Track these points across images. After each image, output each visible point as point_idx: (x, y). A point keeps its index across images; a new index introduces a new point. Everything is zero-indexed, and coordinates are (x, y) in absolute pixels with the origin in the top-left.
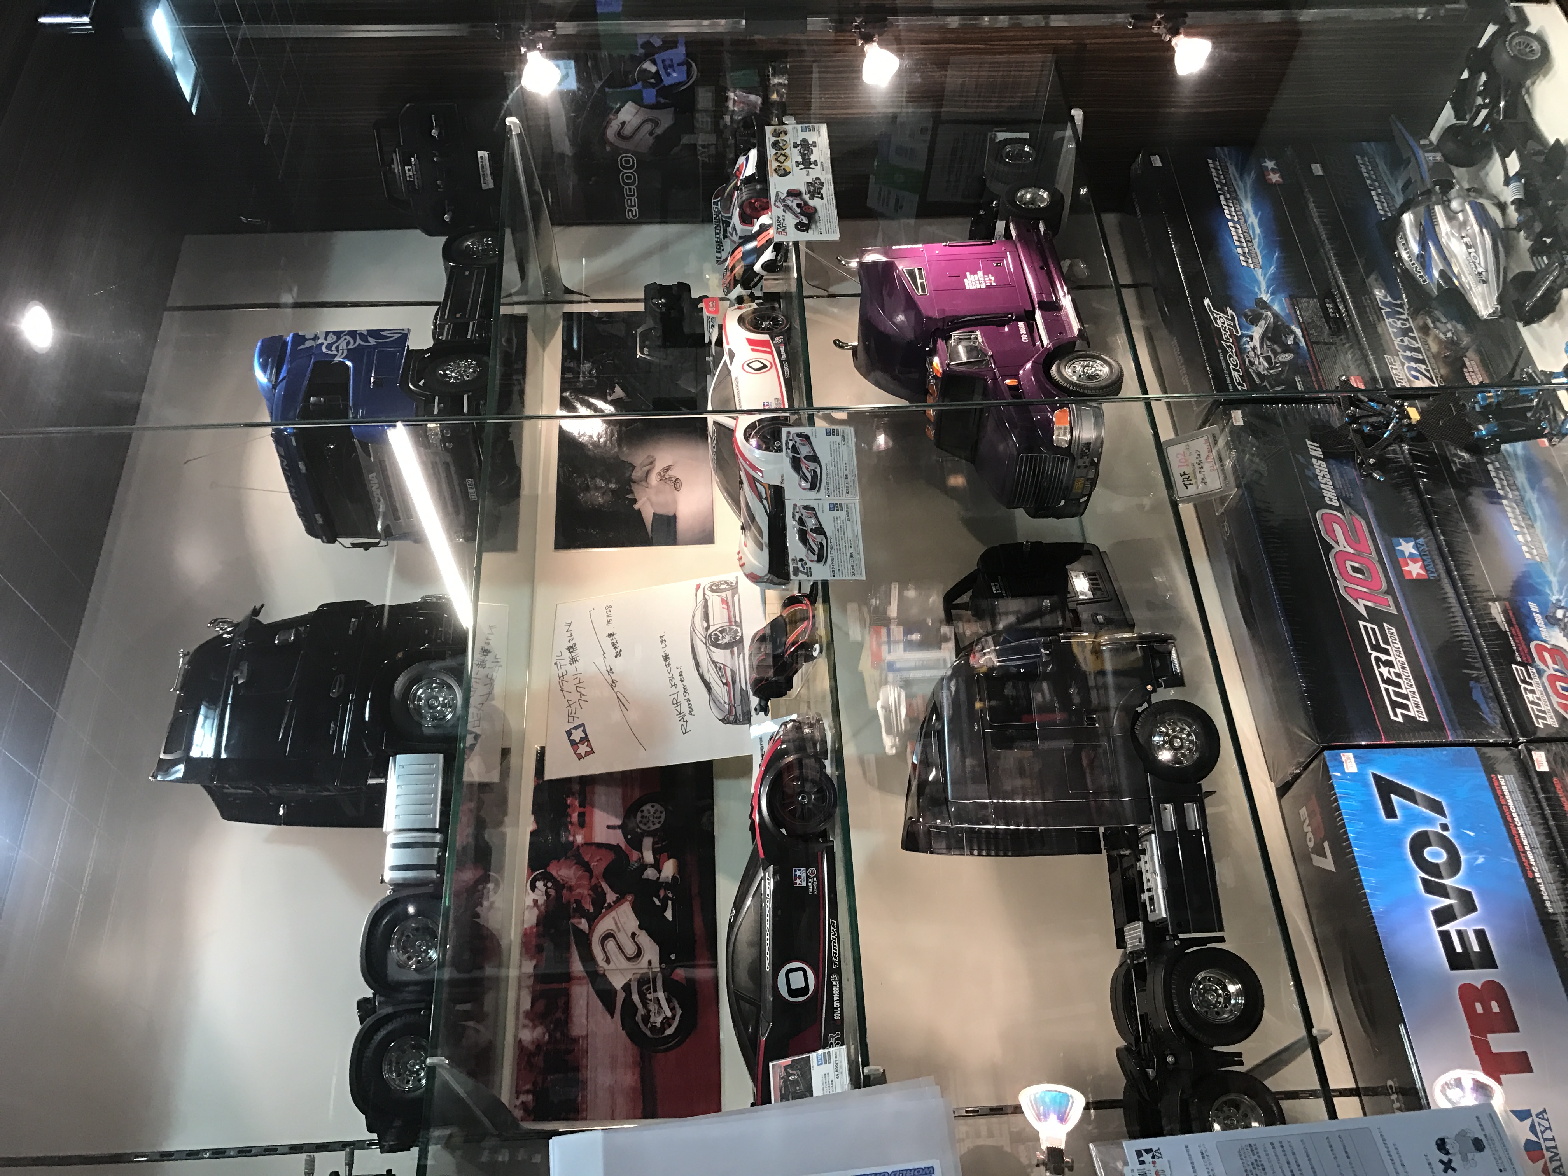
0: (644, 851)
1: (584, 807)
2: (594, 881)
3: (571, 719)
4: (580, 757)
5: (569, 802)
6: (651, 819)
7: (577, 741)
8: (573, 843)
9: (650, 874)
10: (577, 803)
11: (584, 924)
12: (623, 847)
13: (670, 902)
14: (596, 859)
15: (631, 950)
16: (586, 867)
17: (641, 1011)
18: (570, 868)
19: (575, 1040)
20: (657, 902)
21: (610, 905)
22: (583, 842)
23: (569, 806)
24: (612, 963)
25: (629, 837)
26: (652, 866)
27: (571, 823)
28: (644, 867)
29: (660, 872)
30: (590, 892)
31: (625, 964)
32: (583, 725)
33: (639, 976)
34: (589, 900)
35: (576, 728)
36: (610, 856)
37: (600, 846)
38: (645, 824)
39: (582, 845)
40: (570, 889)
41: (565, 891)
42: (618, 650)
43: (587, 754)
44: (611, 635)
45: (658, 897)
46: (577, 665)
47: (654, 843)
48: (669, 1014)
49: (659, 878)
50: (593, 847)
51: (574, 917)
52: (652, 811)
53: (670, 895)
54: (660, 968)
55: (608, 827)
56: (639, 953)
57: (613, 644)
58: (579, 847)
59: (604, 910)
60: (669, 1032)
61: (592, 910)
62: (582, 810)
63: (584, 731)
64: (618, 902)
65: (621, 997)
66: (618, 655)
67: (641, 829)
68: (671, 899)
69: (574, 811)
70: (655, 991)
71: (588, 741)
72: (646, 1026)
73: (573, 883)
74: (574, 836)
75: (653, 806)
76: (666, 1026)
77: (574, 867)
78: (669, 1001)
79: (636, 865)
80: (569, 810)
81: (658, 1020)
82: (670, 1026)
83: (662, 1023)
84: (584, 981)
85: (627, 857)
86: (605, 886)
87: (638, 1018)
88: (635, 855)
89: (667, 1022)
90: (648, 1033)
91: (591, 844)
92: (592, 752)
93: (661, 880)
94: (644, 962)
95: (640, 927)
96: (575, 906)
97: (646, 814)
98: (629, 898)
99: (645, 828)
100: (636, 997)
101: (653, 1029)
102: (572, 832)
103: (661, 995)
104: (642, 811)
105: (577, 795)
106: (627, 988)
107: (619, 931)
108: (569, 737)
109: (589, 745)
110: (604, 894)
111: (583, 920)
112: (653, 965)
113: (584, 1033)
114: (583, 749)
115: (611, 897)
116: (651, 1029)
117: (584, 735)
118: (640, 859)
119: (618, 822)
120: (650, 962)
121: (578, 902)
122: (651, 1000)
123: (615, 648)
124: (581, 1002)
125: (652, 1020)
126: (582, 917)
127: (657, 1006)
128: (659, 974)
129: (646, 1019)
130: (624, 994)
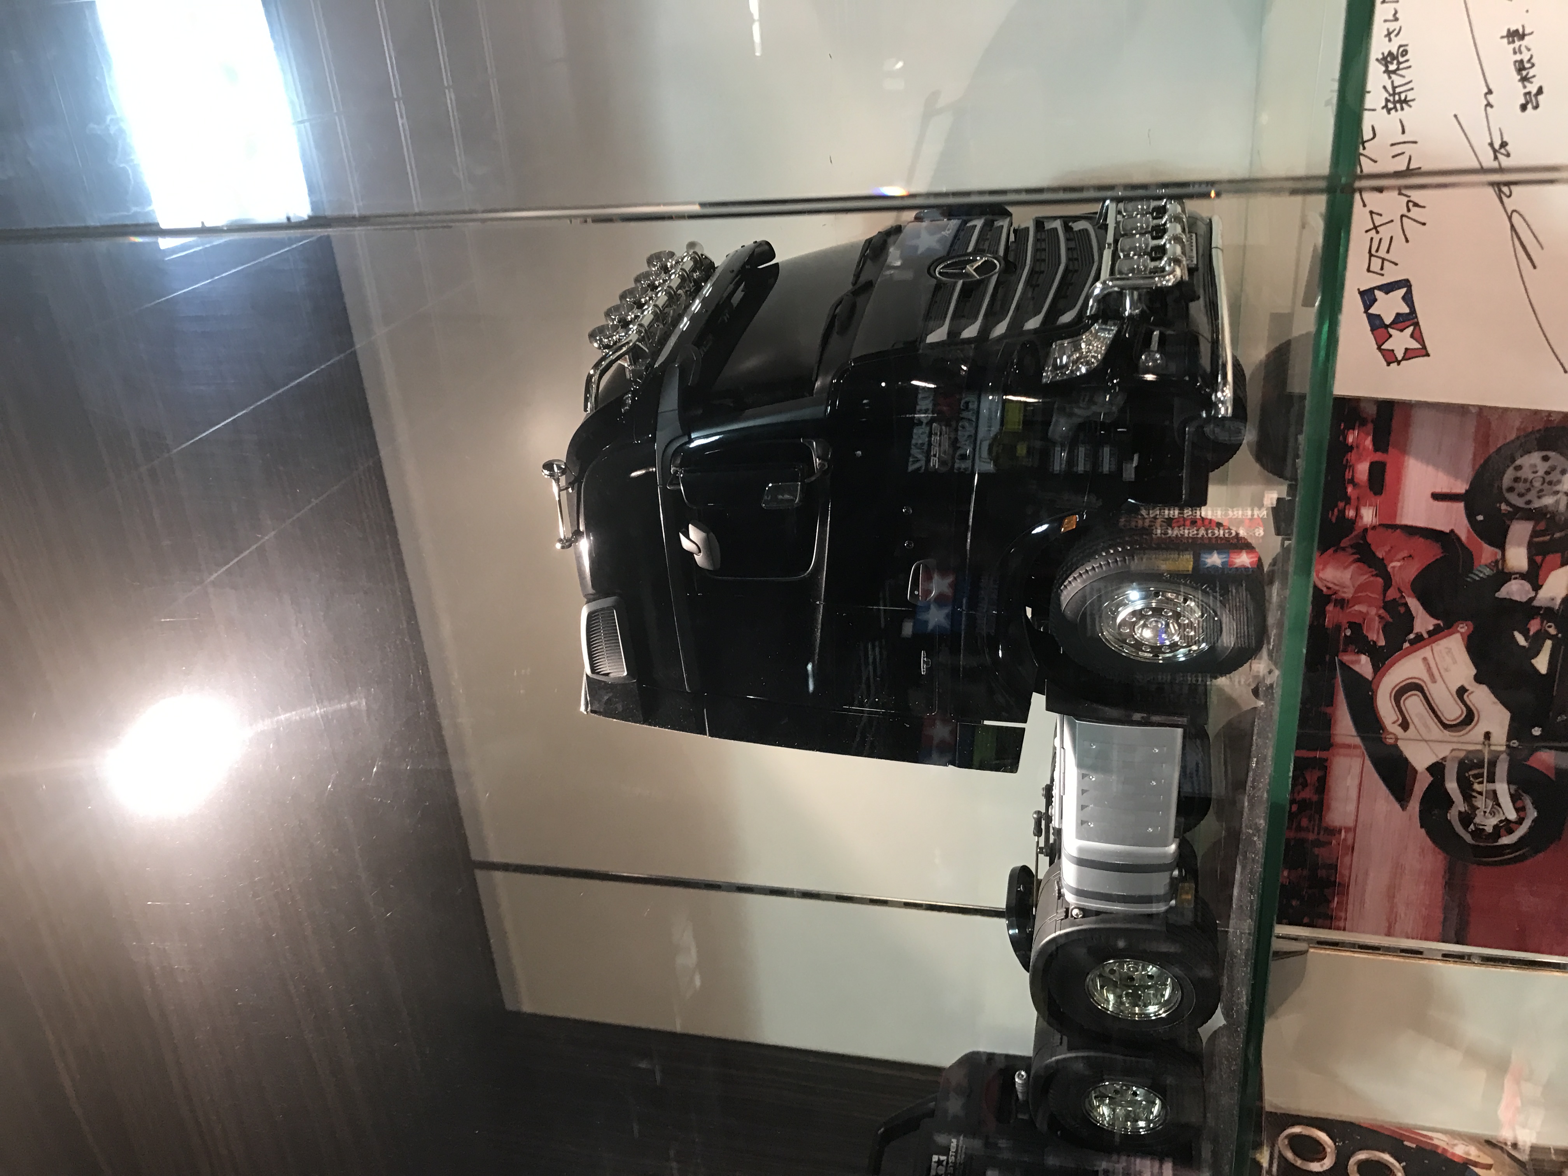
0: (1507, 546)
1: (1385, 451)
2: (1392, 594)
3: (1376, 264)
4: (1390, 358)
5: (1350, 439)
6: (1537, 484)
7: (1388, 321)
8: (1353, 522)
9: (1517, 590)
10: (1368, 442)
11: (1364, 665)
12: (1463, 537)
13: (1548, 644)
14: (1400, 556)
15: (1453, 711)
16: (1379, 567)
17: (1460, 805)
18: (1346, 568)
19: (1334, 832)
20: (1521, 640)
21: (1419, 638)
22: (1376, 522)
23: (1351, 448)
24: (1411, 727)
25: (1480, 518)
26: (1523, 576)
27: (1352, 481)
28: (1503, 576)
29: (1537, 587)
30: (1382, 611)
31: (1437, 731)
32: (1406, 284)
33: (1462, 754)
34: (1377, 624)
35: (1388, 288)
36: (1432, 552)
37: (1412, 531)
38: (1521, 495)
39: (1374, 528)
40: (1342, 603)
41: (1330, 608)
42: (1533, 88)
43: (1409, 354)
44: (1515, 35)
45: (1525, 633)
46: (1406, 114)
47: (1535, 534)
48: (1512, 815)
49: (1532, 599)
50: (1398, 530)
51: (1345, 651)
52: (1542, 467)
53: (1552, 631)
54: (1508, 746)
55: (1436, 497)
56: (1469, 718)
57: (1520, 67)
58: (1366, 530)
59: (1406, 645)
60: (1505, 840)
61: (1382, 642)
62: (1379, 457)
63: (1408, 299)
64: (1435, 634)
65: (1423, 782)
66: (1530, 102)
67: (1509, 504)
68: (1551, 637)
69: (1360, 460)
70: (1492, 779)
71: (1417, 325)
72: (1466, 826)
73: (1348, 594)
74: (1357, 510)
75: (1546, 459)
76: (1503, 831)
77: (1354, 566)
78: (1514, 798)
79: (1488, 572)
80: (1352, 457)
81: (1490, 823)
82: (1510, 832)
83: (1496, 827)
84: (1358, 751)
85: (1468, 558)
86: (1414, 604)
87: (1453, 815)
88: (1487, 553)
89: (1507, 827)
90: (1468, 838)
91: (1395, 527)
92: (1424, 352)
93: (1536, 603)
94: (1476, 733)
95: (1478, 679)
96: (1348, 633)
97: (1526, 473)
98: (1463, 628)
99: (1520, 502)
100: (1452, 786)
101: (1478, 833)
102: (1354, 502)
103: (1502, 788)
104: (1519, 468)
105: (1370, 426)
106: (1437, 769)
107: (1434, 681)
108: (1367, 307)
109: (1417, 336)
110: (1409, 618)
111: (1364, 659)
112: (1493, 740)
113: (1351, 824)
114: (1400, 341)
115: (1423, 622)
116: (1472, 833)
117: (1406, 310)
118: (1497, 562)
119: (1461, 487)
120: (1487, 735)
121: (1356, 627)
122: (1480, 793)
123: (1524, 79)
124: (1349, 782)
125: (1477, 820)
126: (1361, 652)
127: (1490, 803)
128: (1504, 757)
129: (1466, 819)
130: (1430, 779)
